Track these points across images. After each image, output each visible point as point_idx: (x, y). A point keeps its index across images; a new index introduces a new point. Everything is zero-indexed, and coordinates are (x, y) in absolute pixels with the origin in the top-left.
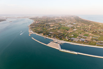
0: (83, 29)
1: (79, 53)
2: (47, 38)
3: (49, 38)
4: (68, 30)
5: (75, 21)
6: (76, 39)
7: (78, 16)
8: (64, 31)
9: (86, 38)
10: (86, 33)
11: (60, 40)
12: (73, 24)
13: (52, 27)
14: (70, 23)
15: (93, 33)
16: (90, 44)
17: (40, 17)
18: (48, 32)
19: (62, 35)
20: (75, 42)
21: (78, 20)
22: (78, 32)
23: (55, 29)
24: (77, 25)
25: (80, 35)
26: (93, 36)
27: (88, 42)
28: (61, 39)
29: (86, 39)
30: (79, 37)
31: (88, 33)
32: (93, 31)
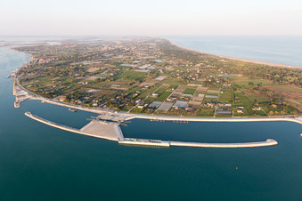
0: (181, 75)
1: (173, 144)
2: (80, 108)
3: (87, 109)
4: (141, 82)
5: (161, 53)
6: (164, 106)
8: (131, 84)
9: (189, 99)
10: (189, 85)
11: (118, 111)
12: (155, 62)
13: (95, 74)
14: (148, 59)
15: (206, 84)
16: (199, 115)
17: (51, 44)
18: (81, 90)
19: (125, 97)
20: (161, 113)
21: (169, 50)
22: (168, 85)
23: (104, 80)
24: (167, 64)
25: (174, 92)
26: (206, 93)
27: (195, 109)
28: (122, 109)
29: (190, 102)
30: (173, 97)
31: (194, 85)
32: (205, 80)
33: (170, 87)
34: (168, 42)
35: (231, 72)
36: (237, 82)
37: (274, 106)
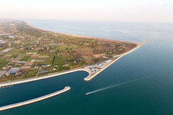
0: (24, 46)
5: (16, 31)
7: (25, 21)
9: (23, 64)
10: (27, 53)
22: (10, 56)
24: (17, 39)
25: (13, 60)
29: (22, 67)
31: (31, 53)
32: (40, 48)
33: (11, 57)
34: (25, 23)
35: (58, 42)
36: (60, 49)
37: (75, 62)
